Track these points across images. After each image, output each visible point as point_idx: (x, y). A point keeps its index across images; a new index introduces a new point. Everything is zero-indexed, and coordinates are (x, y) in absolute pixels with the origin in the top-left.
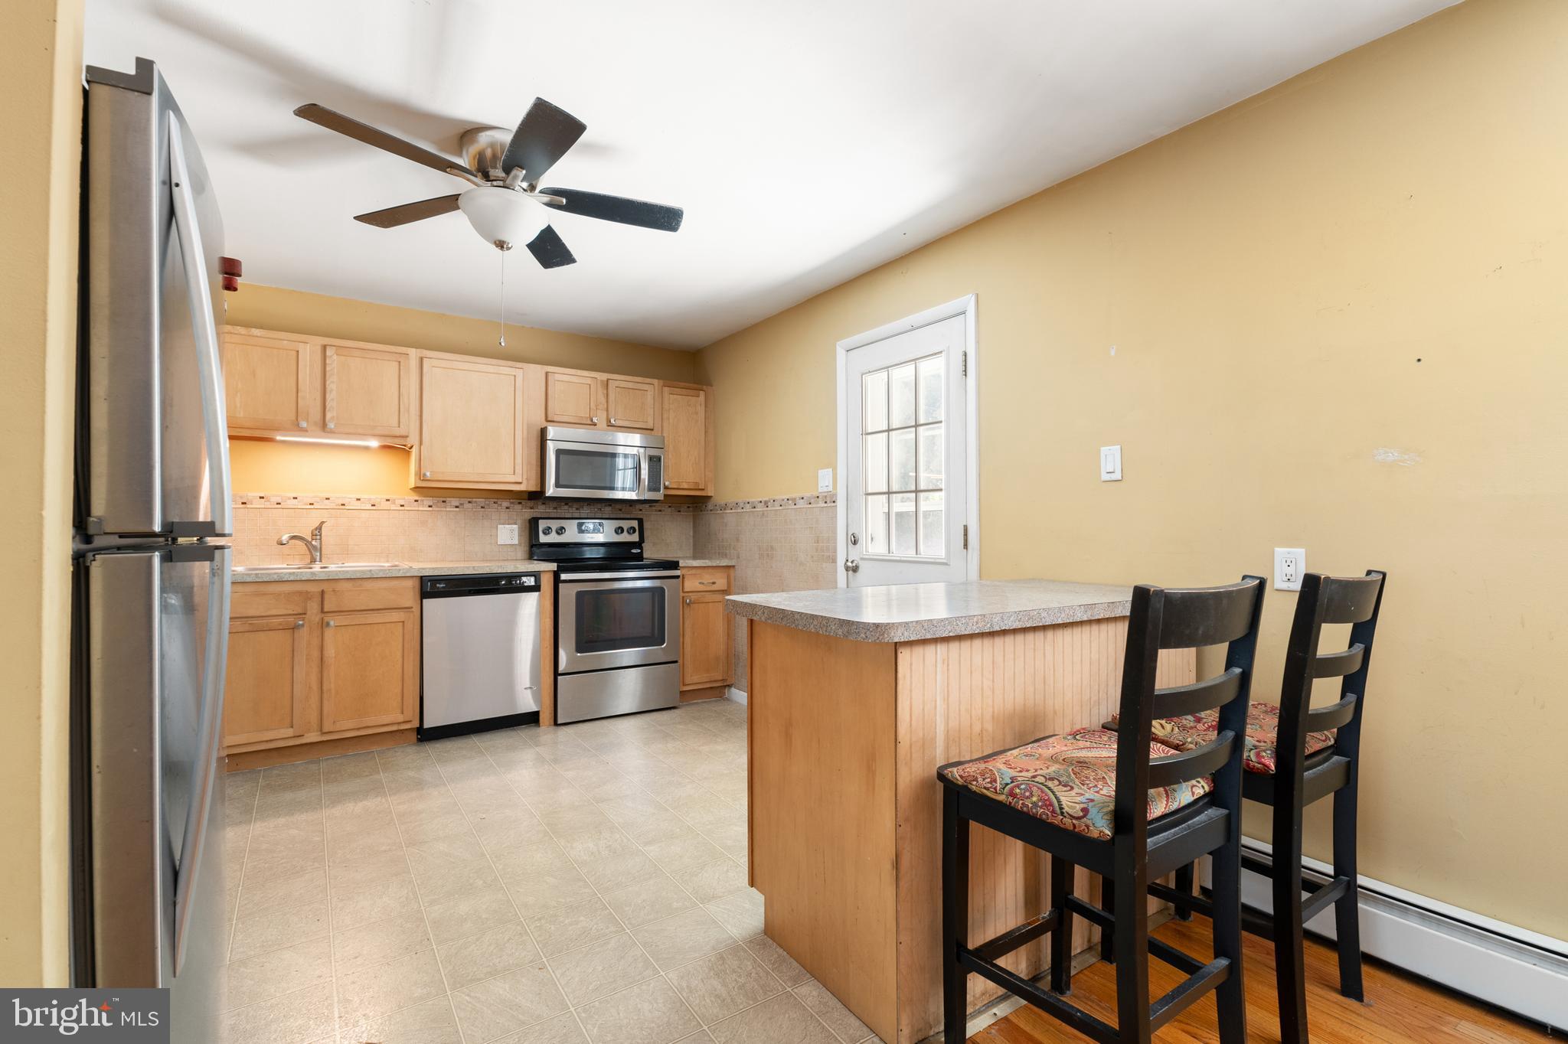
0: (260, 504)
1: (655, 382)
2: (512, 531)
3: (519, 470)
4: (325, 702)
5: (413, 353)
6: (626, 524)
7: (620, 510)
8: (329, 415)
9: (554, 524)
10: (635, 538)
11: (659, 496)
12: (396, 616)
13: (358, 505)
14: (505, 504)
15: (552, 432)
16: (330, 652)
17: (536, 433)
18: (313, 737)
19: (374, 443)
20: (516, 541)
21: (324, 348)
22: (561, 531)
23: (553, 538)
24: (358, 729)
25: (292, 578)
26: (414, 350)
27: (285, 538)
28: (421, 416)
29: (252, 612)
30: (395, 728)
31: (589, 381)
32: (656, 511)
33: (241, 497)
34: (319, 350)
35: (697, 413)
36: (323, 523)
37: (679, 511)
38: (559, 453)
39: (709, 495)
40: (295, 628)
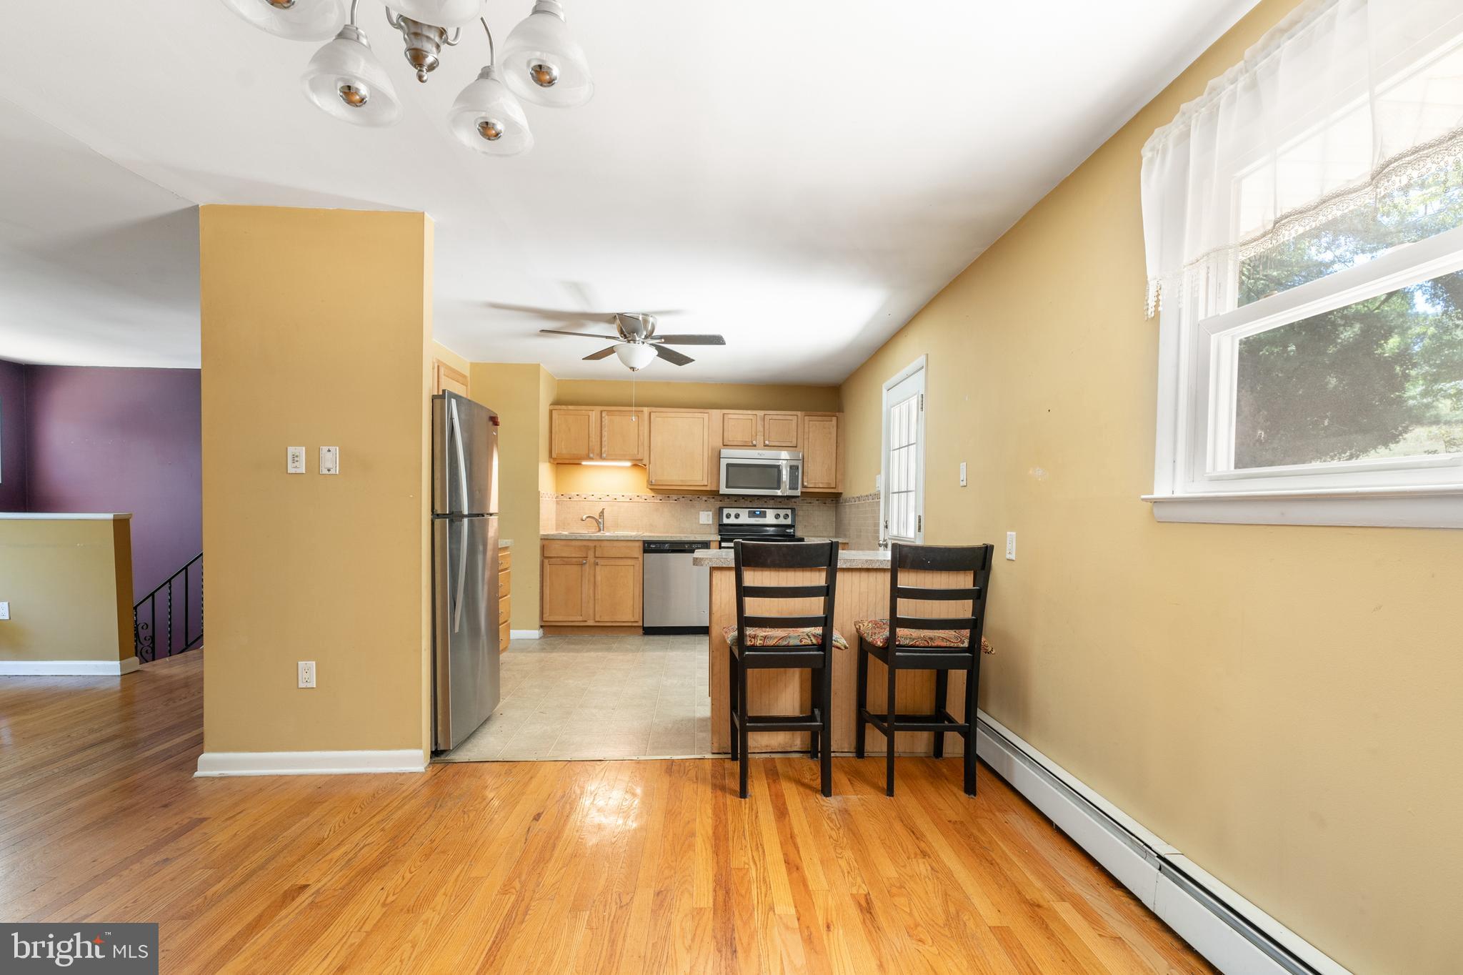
0: (576, 498)
1: (799, 413)
2: (708, 515)
3: (705, 478)
4: (596, 606)
5: (646, 410)
6: (782, 512)
7: (780, 502)
8: (603, 450)
9: (733, 512)
10: (789, 521)
11: (798, 493)
12: (630, 562)
13: (622, 499)
14: (704, 498)
15: (725, 452)
16: (599, 578)
17: (716, 454)
18: (591, 623)
19: (628, 464)
20: (711, 522)
21: (601, 412)
22: (737, 516)
23: (732, 521)
24: (612, 622)
25: (581, 538)
26: (647, 408)
27: (584, 517)
28: (650, 447)
29: (564, 555)
30: (630, 624)
31: (751, 417)
32: (807, 503)
33: (569, 495)
34: (599, 413)
35: (830, 433)
36: (603, 509)
37: (825, 503)
38: (728, 465)
39: (840, 492)
40: (582, 564)
